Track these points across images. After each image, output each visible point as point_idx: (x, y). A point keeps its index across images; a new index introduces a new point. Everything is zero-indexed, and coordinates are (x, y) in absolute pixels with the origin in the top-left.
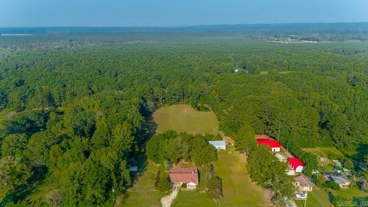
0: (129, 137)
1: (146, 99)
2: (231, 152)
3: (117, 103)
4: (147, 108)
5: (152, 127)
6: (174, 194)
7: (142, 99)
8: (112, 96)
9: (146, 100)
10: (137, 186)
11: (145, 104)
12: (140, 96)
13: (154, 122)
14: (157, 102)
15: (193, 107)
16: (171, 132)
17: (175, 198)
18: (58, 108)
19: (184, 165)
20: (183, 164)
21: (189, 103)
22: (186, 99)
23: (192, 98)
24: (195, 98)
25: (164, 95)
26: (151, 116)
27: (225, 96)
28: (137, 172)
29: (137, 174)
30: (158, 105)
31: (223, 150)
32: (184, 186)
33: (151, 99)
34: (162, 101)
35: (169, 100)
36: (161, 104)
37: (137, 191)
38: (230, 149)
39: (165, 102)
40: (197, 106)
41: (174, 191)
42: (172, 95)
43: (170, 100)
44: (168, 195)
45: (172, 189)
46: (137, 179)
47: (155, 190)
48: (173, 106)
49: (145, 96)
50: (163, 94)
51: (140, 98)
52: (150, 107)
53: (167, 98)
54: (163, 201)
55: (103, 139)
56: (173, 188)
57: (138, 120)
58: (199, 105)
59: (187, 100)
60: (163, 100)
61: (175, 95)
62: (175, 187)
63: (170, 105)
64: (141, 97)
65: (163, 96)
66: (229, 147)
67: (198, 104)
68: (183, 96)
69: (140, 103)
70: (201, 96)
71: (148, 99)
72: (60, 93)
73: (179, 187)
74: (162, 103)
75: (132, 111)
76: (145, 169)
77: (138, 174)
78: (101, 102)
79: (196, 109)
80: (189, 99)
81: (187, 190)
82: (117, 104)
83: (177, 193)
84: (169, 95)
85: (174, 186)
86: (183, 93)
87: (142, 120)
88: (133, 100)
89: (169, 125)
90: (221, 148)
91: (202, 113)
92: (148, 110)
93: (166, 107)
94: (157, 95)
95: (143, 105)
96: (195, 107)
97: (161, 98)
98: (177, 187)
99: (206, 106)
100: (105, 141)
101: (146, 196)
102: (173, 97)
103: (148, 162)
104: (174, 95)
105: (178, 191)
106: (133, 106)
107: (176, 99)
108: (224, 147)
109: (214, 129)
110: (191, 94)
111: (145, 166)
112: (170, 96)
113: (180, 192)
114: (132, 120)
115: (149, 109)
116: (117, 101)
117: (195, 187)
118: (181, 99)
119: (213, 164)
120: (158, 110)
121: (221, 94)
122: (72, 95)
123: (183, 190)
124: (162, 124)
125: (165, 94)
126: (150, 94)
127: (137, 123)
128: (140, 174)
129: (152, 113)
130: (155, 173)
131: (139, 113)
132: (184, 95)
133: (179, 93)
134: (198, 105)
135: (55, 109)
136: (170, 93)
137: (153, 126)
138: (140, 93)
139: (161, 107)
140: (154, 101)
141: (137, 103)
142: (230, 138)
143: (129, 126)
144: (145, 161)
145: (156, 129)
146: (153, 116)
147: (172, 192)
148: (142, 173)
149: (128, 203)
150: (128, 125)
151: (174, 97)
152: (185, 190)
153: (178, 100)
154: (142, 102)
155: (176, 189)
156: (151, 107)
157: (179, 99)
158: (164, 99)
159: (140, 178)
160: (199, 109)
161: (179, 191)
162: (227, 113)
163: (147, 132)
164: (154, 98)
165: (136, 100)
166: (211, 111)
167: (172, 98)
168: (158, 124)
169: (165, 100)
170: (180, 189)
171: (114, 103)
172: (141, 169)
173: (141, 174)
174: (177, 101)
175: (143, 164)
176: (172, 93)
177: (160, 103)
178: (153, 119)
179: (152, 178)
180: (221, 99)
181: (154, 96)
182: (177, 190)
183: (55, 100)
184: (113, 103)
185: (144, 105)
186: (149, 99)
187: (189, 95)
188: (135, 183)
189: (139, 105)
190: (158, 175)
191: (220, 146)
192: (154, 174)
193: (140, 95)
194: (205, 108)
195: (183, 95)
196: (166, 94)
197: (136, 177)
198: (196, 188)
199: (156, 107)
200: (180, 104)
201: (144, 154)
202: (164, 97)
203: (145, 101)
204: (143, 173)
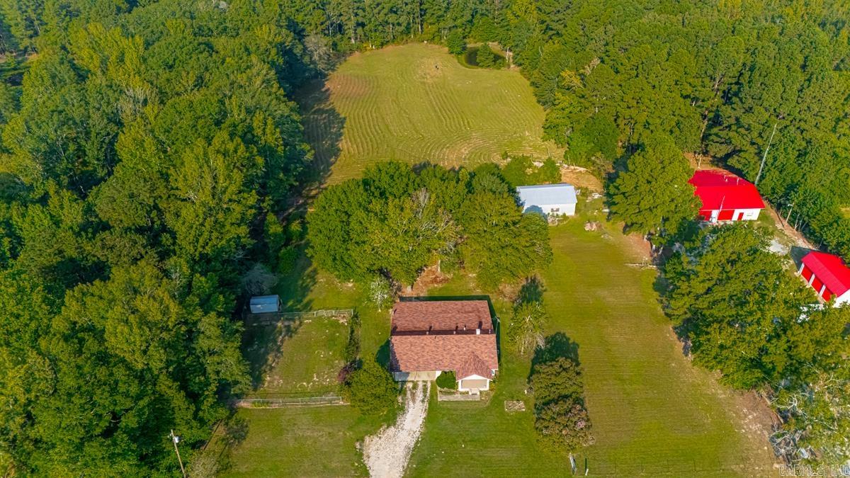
0: (234, 197)
1: (302, 26)
2: (594, 227)
3: (202, 47)
4: (306, 59)
5: (325, 128)
6: (414, 418)
7: (289, 27)
8: (188, 22)
9: (303, 30)
10: (276, 383)
11: (300, 47)
12: (283, 17)
13: (333, 110)
14: (339, 36)
15: (452, 53)
16: (391, 171)
17: (417, 442)
18: (30, 57)
19: (441, 282)
20: (435, 281)
21: (441, 39)
22: (431, 24)
23: (451, 24)
24: (459, 22)
25: (360, 12)
26: (324, 86)
27: (560, 16)
28: (277, 316)
29: (276, 327)
30: (342, 46)
31: (568, 217)
32: (448, 381)
33: (320, 28)
34: (355, 33)
35: (376, 31)
36: (353, 41)
37: (276, 406)
38: (589, 213)
39: (365, 35)
40: (464, 49)
41: (411, 403)
42: (385, 11)
43: (380, 28)
44: (389, 426)
45: (405, 394)
46: (278, 350)
47: (341, 403)
48: (389, 48)
49: (299, 18)
50: (358, 8)
51: (281, 27)
52: (316, 57)
53: (370, 22)
54: (373, 454)
55: (140, 207)
56: (409, 392)
57: (270, 121)
58: (471, 45)
59: (433, 28)
60: (360, 30)
61: (395, 13)
62: (415, 386)
63: (382, 45)
64: (284, 23)
65: (356, 15)
66: (585, 206)
67: (467, 40)
68: (421, 15)
69: (282, 44)
70: (478, 16)
71: (309, 29)
72: (24, 7)
73: (429, 385)
74: (356, 39)
75: (250, 79)
76: (305, 301)
77: (279, 324)
78: (148, 45)
79: (462, 57)
80: (442, 24)
81: (458, 397)
82: (201, 53)
83: (424, 415)
84: (376, 11)
85: (409, 379)
86: (421, 4)
87: (289, 116)
88: (258, 33)
89: (380, 120)
90: (560, 213)
91: (484, 75)
92: (312, 66)
93: (368, 53)
94: (337, 13)
95: (295, 51)
96: (459, 54)
97: (351, 24)
98: (421, 385)
99: (494, 46)
100: (149, 213)
101: (309, 433)
102: (390, 20)
103: (315, 271)
104: (391, 11)
105: (426, 404)
106: (254, 59)
107: (399, 24)
108: (569, 209)
109: (527, 134)
110: (448, 8)
111: (306, 289)
112: (381, 17)
113: (434, 412)
114: (248, 121)
115: (312, 62)
116: (201, 39)
117: (487, 388)
118: (416, 26)
119: (539, 277)
120: (344, 65)
121: (544, 7)
122: (64, 12)
123: (445, 398)
124: (358, 114)
125: (364, 10)
126: (316, 11)
127: (268, 131)
128: (289, 326)
129: (326, 76)
130: (341, 321)
131: (276, 85)
132: (423, 13)
133: (409, 6)
134: (468, 46)
135: (19, 63)
136: (380, 7)
137: (329, 125)
138: (280, 5)
139: (352, 52)
140: (328, 35)
141: (269, 46)
142: (582, 169)
143: (236, 151)
144: (304, 269)
145: (341, 135)
146: (328, 85)
147: (402, 409)
148: (293, 320)
149: (243, 469)
150: (231, 146)
151: (392, 18)
152: (451, 398)
153: (407, 28)
154: (290, 39)
155: (420, 395)
156: (320, 56)
157: (409, 24)
158: (363, 25)
159: (288, 345)
160: (472, 59)
161: (430, 404)
162: (577, 82)
163: (309, 157)
164: (328, 23)
165: (267, 34)
166: (512, 66)
167: (387, 23)
168: (345, 118)
169: (366, 28)
170: (433, 395)
171: (190, 47)
172: (290, 303)
173: (292, 325)
174: (402, 33)
175: (300, 282)
176: (385, 6)
177: (350, 38)
178: (327, 98)
179: (330, 342)
180: (544, 26)
181: (329, 18)
182: (423, 401)
183: (13, 30)
184: (185, 50)
185: (298, 51)
186: (312, 27)
187: (440, 13)
188: (272, 368)
189: (278, 54)
190: (352, 332)
191: (555, 207)
192: (335, 325)
193: (280, 15)
194: (492, 56)
195: (421, 10)
196: (368, 9)
197: (275, 341)
198: (491, 390)
199: (338, 54)
200: (412, 41)
201: (301, 240)
202: (360, 20)
203: (300, 35)
204: (297, 322)
